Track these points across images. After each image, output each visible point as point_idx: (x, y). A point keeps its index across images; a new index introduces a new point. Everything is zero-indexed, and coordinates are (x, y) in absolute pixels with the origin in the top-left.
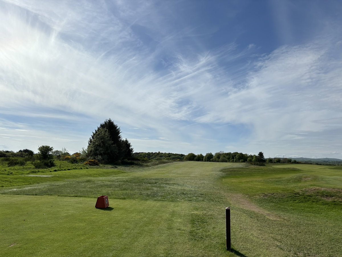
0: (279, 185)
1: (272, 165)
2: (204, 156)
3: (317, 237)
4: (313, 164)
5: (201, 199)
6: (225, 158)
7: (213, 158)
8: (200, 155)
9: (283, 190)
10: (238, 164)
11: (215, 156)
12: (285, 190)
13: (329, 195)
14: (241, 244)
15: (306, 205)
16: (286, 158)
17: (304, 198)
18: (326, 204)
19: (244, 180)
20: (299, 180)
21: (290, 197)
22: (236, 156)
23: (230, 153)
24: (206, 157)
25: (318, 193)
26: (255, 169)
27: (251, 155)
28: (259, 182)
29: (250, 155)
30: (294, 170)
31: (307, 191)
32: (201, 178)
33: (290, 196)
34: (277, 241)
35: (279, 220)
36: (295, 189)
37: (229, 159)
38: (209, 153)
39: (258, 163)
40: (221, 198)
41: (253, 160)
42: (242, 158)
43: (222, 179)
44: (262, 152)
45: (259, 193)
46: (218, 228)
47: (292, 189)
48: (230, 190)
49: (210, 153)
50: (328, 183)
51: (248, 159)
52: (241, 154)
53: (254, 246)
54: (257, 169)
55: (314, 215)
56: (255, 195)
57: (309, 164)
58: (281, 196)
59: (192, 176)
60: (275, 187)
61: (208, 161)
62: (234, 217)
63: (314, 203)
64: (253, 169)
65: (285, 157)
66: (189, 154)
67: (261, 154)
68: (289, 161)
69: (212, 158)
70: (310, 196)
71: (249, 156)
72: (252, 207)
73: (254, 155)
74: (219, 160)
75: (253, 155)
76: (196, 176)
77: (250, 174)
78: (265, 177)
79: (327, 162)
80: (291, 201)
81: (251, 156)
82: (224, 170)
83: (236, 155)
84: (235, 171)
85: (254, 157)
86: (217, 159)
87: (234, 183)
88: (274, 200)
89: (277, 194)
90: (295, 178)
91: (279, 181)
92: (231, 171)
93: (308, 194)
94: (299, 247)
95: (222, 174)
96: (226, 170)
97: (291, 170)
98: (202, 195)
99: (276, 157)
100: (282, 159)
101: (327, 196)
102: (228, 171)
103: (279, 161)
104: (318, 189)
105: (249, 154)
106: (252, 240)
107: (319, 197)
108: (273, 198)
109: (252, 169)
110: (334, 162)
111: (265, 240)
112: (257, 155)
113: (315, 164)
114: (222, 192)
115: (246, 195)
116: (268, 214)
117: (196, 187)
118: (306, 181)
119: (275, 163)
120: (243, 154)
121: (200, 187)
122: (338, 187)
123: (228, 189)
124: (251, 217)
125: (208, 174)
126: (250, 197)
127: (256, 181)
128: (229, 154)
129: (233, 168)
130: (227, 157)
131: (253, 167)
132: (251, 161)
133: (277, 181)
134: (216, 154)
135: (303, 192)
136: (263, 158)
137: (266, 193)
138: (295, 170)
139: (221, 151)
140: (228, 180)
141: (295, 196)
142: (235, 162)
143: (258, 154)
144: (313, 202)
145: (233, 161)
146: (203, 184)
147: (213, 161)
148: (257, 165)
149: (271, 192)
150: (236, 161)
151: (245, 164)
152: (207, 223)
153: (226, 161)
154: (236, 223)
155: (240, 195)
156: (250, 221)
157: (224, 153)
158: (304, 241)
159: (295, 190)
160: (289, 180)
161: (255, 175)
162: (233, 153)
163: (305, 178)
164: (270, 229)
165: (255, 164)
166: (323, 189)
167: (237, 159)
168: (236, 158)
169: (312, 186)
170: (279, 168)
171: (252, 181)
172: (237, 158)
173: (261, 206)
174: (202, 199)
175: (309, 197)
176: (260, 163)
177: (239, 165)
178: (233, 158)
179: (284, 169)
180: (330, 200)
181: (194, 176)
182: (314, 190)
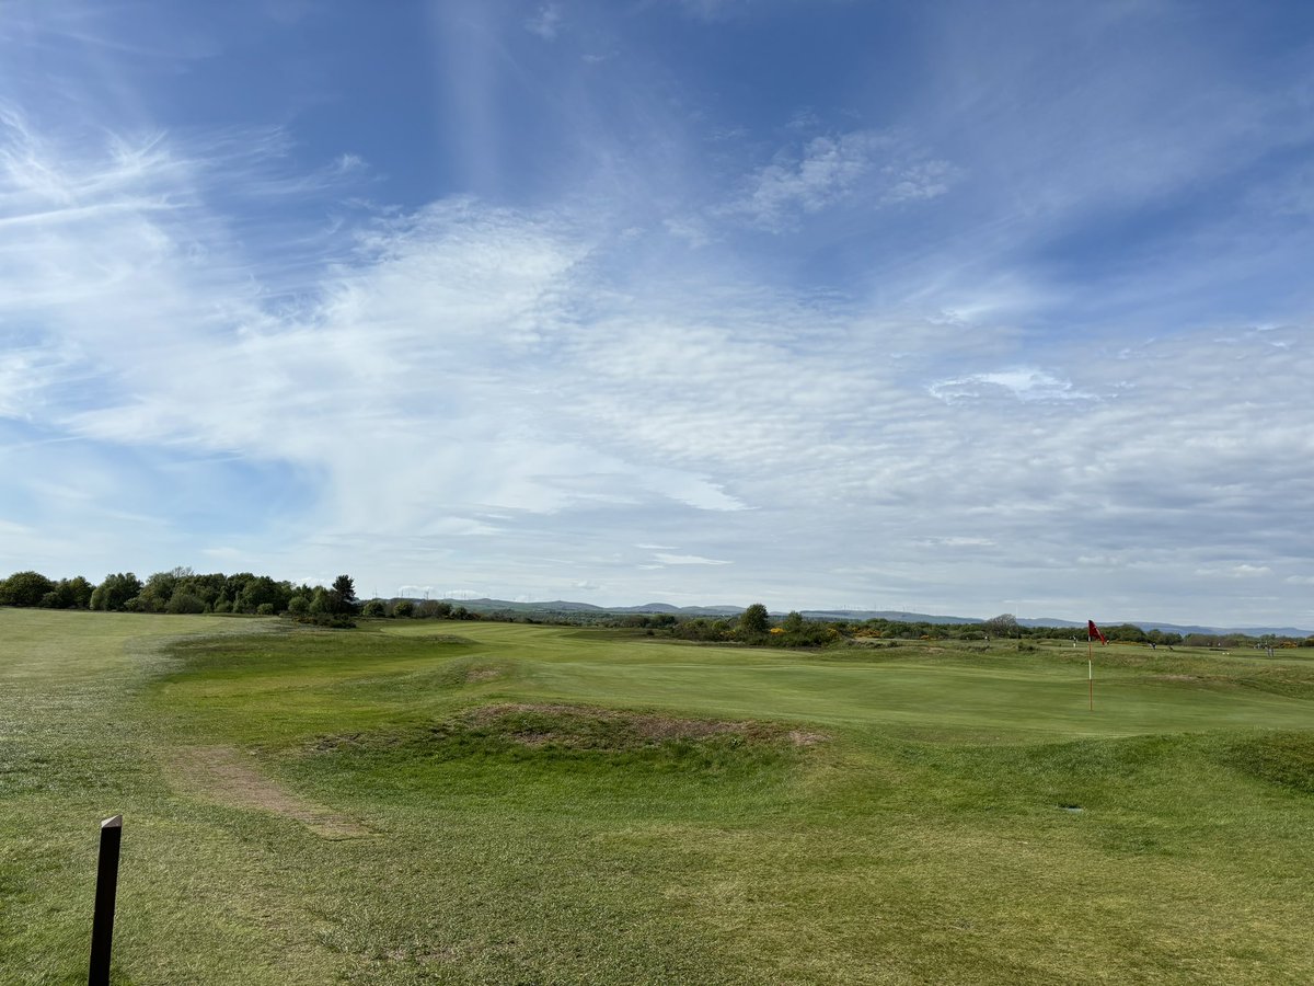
0: (389, 699)
1: (384, 625)
2: (94, 588)
3: (471, 879)
4: (516, 622)
5: (31, 781)
6: (194, 599)
7: (140, 598)
8: (75, 580)
9: (397, 719)
10: (248, 620)
11: (148, 587)
12: (401, 721)
13: (536, 728)
14: (163, 961)
15: (463, 766)
16: (433, 601)
17: (462, 743)
18: (527, 759)
19: (260, 684)
20: (458, 679)
21: (416, 742)
22: (246, 590)
23: (221, 575)
24: (107, 593)
25: (505, 722)
26: (313, 641)
27: (305, 587)
28: (317, 691)
29: (301, 586)
30: (454, 644)
31: (472, 719)
32: (59, 683)
33: (417, 738)
34: (326, 919)
35: (354, 834)
36: (437, 713)
37: (212, 603)
38: (120, 575)
39: (331, 617)
40: (130, 770)
41: (313, 604)
42: (267, 596)
43: (163, 687)
44: (347, 577)
45: (304, 735)
46: (75, 909)
47: (426, 713)
48: (186, 730)
49: (124, 574)
50: (542, 688)
51: (294, 600)
52: (267, 581)
53: (221, 959)
54: (322, 642)
55: (479, 800)
56: (288, 746)
57: (505, 621)
58: (383, 743)
59: (15, 676)
60: (370, 708)
61: (110, 608)
62: (166, 851)
63: (489, 760)
64: (306, 642)
65: (431, 598)
66: (18, 576)
67: (344, 584)
68: (442, 612)
69: (135, 594)
70: (480, 735)
71: (298, 588)
72: (263, 793)
73: (318, 588)
74: (166, 606)
75: (313, 587)
76: (35, 675)
77: (290, 661)
78: (345, 673)
79: (560, 613)
80: (416, 756)
81: (306, 592)
82: (176, 649)
83: (242, 586)
84: (229, 650)
85: (318, 593)
86: (155, 601)
87: (213, 701)
88: (357, 760)
89: (372, 736)
90: (445, 672)
91: (387, 688)
92: (215, 650)
93: (476, 728)
94: (399, 927)
95: (166, 664)
96: (191, 647)
97: (443, 644)
98: (42, 762)
99: (400, 597)
100: (418, 604)
101: (531, 731)
102: (195, 652)
103: (407, 611)
104: (507, 710)
105: (299, 581)
106: (219, 935)
107: (507, 736)
108: (356, 751)
109: (301, 643)
110: (580, 613)
111: (277, 922)
112: (329, 585)
113: (524, 622)
114: (146, 744)
115: (251, 747)
116: (321, 816)
117: (20, 727)
118: (480, 682)
119: (393, 617)
120: (275, 580)
121: (43, 726)
122: (569, 698)
123: (176, 729)
124: (246, 840)
125: (97, 665)
126: (264, 754)
127: (305, 690)
128: (214, 581)
129: (225, 639)
130: (203, 592)
131: (307, 632)
132: (301, 609)
133: (382, 688)
134: (156, 579)
135: (460, 721)
136: (351, 599)
137: (331, 735)
138: (457, 643)
139: (179, 568)
140: (188, 689)
141: (431, 741)
142: (237, 612)
143: (334, 585)
144: (487, 753)
145: (229, 609)
146: (62, 713)
147: (136, 609)
148: (325, 624)
149: (352, 730)
150: (241, 611)
151: (277, 622)
152: (20, 892)
153: (198, 611)
154: (167, 874)
155: (225, 749)
156: (237, 854)
157: (192, 577)
158: (422, 903)
159: (436, 718)
160: (427, 682)
161: (308, 664)
162: (232, 578)
163: (480, 670)
164: (307, 877)
165: (315, 622)
166: (522, 708)
167: (245, 603)
168: (241, 597)
169: (493, 701)
170: (403, 638)
171: (288, 692)
172: (248, 597)
173: (302, 788)
174: (33, 780)
175: (475, 740)
176: (336, 618)
177: (252, 623)
178: (230, 596)
179: (420, 639)
180: (539, 743)
181: (26, 674)
182: (496, 712)
